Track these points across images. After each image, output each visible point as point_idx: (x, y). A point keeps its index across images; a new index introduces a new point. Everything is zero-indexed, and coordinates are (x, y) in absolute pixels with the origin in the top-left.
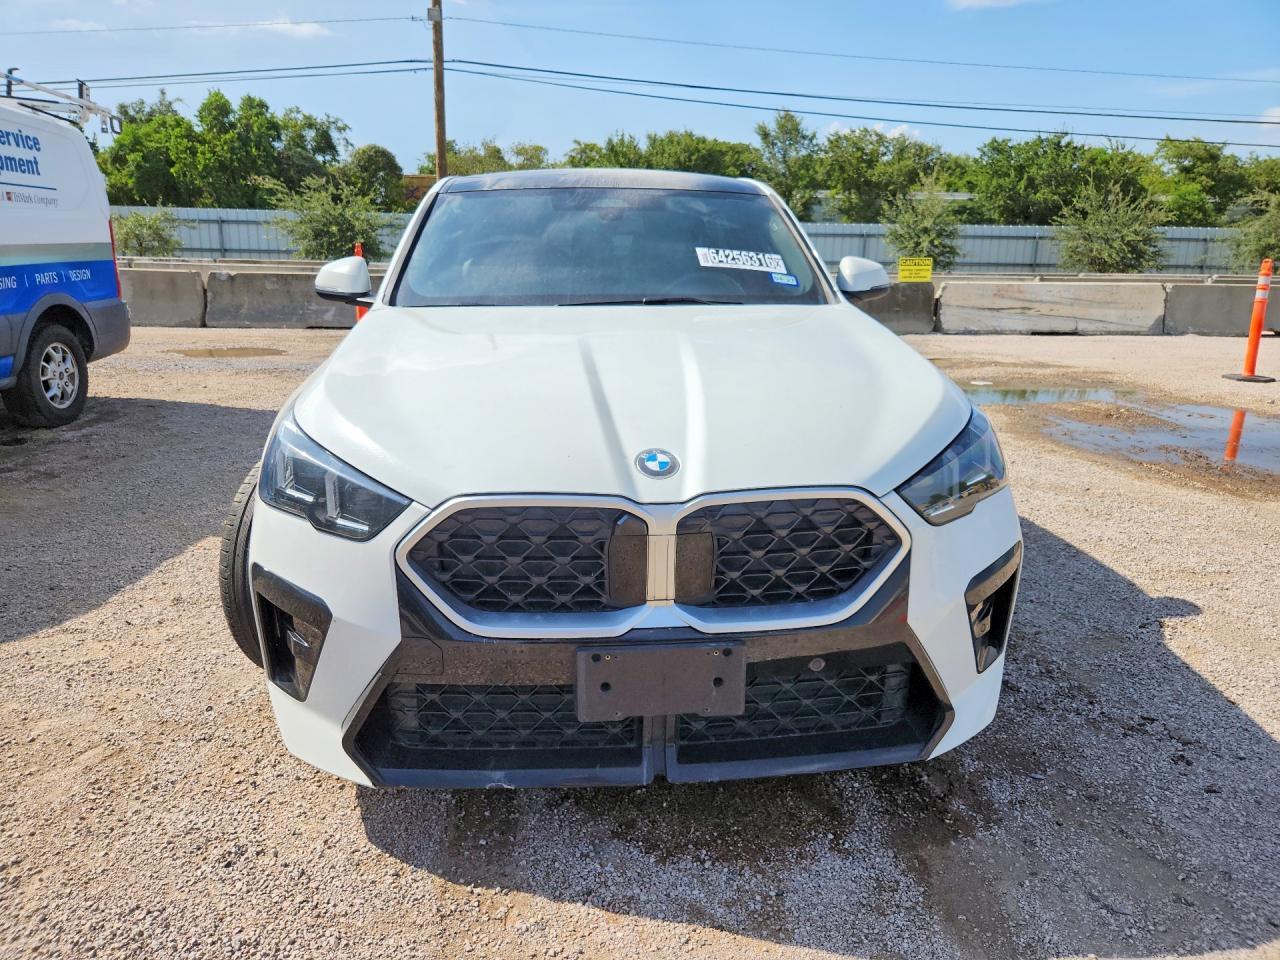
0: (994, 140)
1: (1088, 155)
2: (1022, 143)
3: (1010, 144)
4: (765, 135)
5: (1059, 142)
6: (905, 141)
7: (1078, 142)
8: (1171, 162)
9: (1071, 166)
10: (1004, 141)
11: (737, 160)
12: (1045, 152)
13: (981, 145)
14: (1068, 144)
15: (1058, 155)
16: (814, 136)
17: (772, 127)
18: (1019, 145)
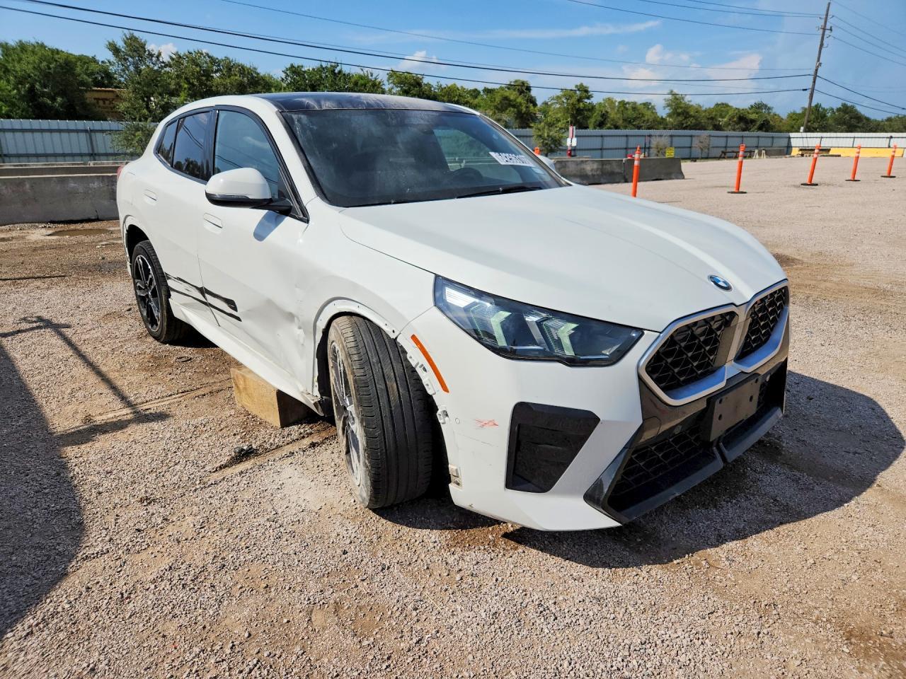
0: (292, 66)
1: (353, 80)
2: (311, 70)
3: (303, 70)
4: (115, 50)
5: (334, 70)
6: (230, 62)
7: (346, 70)
8: (397, 87)
9: (344, 87)
10: (298, 67)
11: (87, 69)
12: (327, 76)
13: (284, 69)
14: (340, 72)
15: (335, 79)
16: (160, 54)
17: (120, 44)
18: (309, 70)
